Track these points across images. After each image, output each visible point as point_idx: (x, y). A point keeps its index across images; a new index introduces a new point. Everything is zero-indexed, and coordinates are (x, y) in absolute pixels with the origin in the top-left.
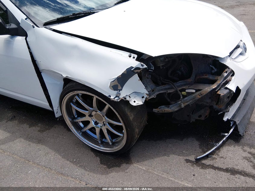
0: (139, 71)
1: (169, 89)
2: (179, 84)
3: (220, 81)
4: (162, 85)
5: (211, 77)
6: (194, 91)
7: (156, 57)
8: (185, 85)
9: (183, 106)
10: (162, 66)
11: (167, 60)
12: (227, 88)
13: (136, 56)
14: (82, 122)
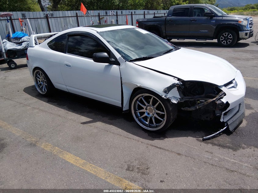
0: (178, 85)
1: (191, 99)
2: (197, 97)
3: (218, 97)
4: (187, 96)
5: (213, 95)
6: (204, 101)
7: (186, 81)
8: (200, 98)
9: (198, 108)
10: (189, 87)
11: (191, 84)
12: (221, 101)
13: (177, 79)
14: (139, 112)
